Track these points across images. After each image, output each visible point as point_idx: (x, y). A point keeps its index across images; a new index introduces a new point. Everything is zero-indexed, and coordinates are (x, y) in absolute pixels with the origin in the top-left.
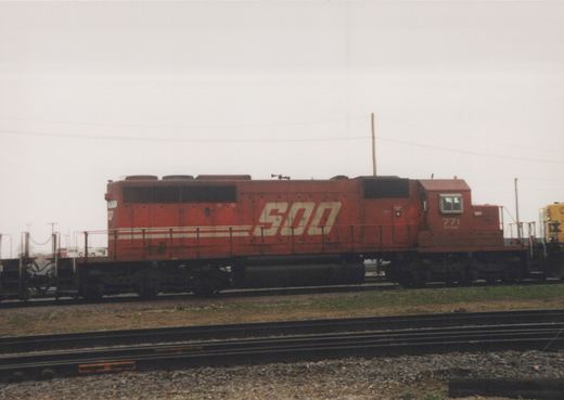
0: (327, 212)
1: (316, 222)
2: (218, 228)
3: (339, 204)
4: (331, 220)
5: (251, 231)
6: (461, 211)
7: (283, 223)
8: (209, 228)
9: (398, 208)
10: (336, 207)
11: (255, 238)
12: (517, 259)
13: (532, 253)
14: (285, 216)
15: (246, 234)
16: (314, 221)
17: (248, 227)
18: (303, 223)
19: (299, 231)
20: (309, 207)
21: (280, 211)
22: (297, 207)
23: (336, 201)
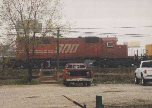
0: (75, 47)
1: (72, 49)
2: (45, 50)
3: (78, 44)
4: (76, 49)
5: (54, 51)
6: (113, 46)
7: (62, 50)
8: (42, 51)
9: (95, 46)
10: (77, 45)
11: (55, 53)
12: (130, 60)
13: (135, 59)
14: (63, 48)
15: (52, 52)
16: (71, 49)
17: (53, 50)
18: (68, 50)
19: (67, 52)
20: (70, 45)
21: (62, 46)
22: (66, 45)
23: (78, 43)
